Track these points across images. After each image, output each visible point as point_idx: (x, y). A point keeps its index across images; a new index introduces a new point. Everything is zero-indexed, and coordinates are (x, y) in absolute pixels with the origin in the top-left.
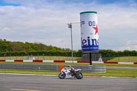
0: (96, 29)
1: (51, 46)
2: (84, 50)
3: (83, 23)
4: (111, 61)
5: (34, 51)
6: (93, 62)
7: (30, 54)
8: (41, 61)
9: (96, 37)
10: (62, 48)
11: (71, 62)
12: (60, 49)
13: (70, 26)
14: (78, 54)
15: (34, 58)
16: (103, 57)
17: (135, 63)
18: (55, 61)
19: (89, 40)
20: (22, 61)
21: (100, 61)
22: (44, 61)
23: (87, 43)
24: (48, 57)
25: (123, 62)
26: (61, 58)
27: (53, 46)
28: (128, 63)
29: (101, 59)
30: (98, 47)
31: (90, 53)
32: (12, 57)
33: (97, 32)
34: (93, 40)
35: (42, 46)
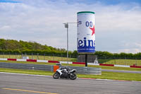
0: (93, 29)
1: (46, 46)
2: (80, 51)
3: (80, 23)
4: (107, 63)
5: (28, 50)
6: (88, 64)
7: (24, 53)
8: (35, 61)
9: (93, 38)
11: (66, 62)
12: (55, 49)
13: (67, 26)
14: (74, 55)
15: (28, 58)
16: (98, 59)
17: (131, 67)
18: (49, 62)
19: (85, 41)
20: (15, 60)
21: (96, 63)
22: (38, 61)
23: (83, 44)
24: (43, 57)
25: (119, 64)
26: (56, 59)
27: (48, 46)
28: (124, 66)
29: (96, 61)
30: (94, 48)
31: (86, 55)
32: (5, 56)
33: (93, 33)
34: (89, 41)
35: (36, 45)
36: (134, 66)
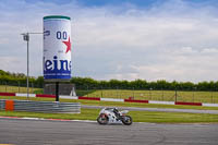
0: (68, 44)
2: (46, 77)
3: (47, 33)
4: (90, 96)
6: (60, 97)
9: (68, 57)
10: (11, 72)
11: (25, 95)
12: (8, 74)
13: (26, 38)
14: (38, 83)
16: (77, 89)
17: (126, 101)
19: (56, 62)
21: (73, 96)
23: (53, 66)
25: (108, 97)
26: (10, 89)
28: (116, 100)
29: (73, 92)
30: (70, 72)
31: (57, 83)
33: (68, 49)
34: (62, 62)
36: (130, 100)
